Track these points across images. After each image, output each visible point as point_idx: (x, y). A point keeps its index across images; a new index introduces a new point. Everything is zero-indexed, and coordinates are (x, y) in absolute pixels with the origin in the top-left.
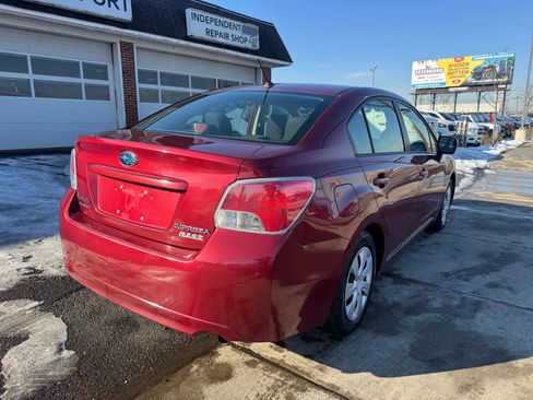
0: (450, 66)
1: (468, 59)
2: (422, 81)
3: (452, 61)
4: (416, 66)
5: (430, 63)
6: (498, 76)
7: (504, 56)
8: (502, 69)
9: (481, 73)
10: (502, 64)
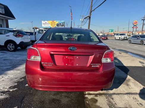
0: (51, 23)
1: (55, 21)
2: (45, 26)
3: (51, 21)
4: (43, 22)
5: (46, 22)
6: (62, 26)
7: (63, 21)
8: (63, 24)
9: (58, 25)
10: (62, 23)
